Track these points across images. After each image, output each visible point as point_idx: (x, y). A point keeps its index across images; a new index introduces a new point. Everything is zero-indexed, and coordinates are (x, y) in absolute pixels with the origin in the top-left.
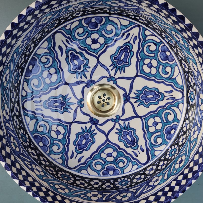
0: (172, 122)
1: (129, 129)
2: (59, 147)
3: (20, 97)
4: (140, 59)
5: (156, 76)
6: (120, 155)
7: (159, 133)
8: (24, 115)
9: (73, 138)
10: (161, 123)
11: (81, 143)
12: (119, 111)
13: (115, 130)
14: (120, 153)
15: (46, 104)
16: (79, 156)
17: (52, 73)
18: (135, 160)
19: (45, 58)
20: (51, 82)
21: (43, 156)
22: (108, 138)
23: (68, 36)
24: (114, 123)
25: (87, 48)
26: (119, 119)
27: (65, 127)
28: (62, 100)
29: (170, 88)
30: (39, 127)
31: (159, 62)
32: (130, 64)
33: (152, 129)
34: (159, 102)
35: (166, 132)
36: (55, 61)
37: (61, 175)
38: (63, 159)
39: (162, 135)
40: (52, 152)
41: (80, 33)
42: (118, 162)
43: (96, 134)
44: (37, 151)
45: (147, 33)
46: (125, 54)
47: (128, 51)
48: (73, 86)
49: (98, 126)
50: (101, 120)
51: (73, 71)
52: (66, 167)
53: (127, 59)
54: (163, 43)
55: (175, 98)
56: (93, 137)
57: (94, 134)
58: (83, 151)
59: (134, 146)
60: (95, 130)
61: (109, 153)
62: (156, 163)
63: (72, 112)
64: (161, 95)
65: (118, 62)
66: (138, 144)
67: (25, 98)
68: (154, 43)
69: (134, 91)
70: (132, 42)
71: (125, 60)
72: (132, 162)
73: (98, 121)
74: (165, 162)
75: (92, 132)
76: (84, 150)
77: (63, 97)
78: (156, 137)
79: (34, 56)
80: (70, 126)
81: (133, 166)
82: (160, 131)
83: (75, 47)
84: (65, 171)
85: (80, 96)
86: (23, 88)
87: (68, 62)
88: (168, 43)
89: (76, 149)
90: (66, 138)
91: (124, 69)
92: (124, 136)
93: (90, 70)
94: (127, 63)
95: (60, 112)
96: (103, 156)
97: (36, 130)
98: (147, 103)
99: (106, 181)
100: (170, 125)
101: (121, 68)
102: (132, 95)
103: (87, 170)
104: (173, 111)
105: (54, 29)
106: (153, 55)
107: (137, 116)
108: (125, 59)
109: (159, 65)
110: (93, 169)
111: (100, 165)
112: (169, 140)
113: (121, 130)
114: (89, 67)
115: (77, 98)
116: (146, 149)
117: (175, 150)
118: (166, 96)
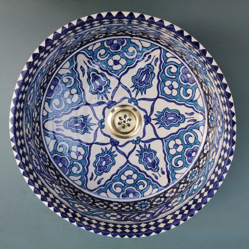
0: (193, 144)
1: (150, 151)
2: (79, 169)
3: (41, 117)
4: (161, 80)
5: (177, 98)
6: (140, 177)
7: (180, 156)
8: (44, 135)
9: (93, 159)
10: (182, 145)
11: (101, 165)
12: (140, 132)
13: (135, 152)
14: (141, 175)
15: (67, 125)
16: (99, 178)
17: (73, 94)
18: (155, 183)
19: (67, 78)
20: (73, 102)
21: (63, 177)
22: (129, 159)
23: (89, 57)
24: (135, 144)
25: (108, 69)
26: (140, 141)
27: (85, 148)
28: (83, 121)
29: (191, 110)
30: (59, 148)
31: (180, 84)
32: (151, 85)
33: (173, 152)
34: (180, 124)
35: (187, 154)
36: (77, 81)
37: (80, 196)
38: (82, 180)
39: (183, 157)
40: (72, 173)
41: (101, 54)
42: (138, 185)
43: (116, 155)
44: (57, 172)
45: (168, 55)
46: (146, 75)
47: (150, 73)
48: (94, 107)
49: (118, 147)
50: (122, 142)
51: (94, 91)
52: (85, 189)
53: (148, 81)
54: (184, 65)
55: (196, 120)
56: (113, 158)
57: (114, 156)
58: (103, 173)
59: (155, 169)
60: (115, 151)
61: (129, 175)
62: (176, 186)
63: (93, 132)
64: (182, 116)
65: (140, 84)
66: (158, 167)
67: (45, 118)
68: (175, 65)
69: (155, 112)
70: (153, 64)
71: (146, 82)
72: (152, 185)
73: (118, 142)
74: (186, 185)
75: (112, 153)
76: (104, 171)
77: (84, 118)
78: (177, 159)
79: (56, 77)
80: (90, 147)
81: (153, 189)
82: (181, 153)
83: (97, 68)
84: (84, 193)
85: (100, 117)
86: (44, 108)
87: (89, 83)
88: (188, 65)
89: (95, 171)
90: (86, 159)
91: (145, 90)
92: (145, 158)
93: (111, 91)
94: (148, 84)
95: (81, 133)
96: (123, 178)
97: (55, 151)
98: (167, 124)
99: (125, 204)
100: (191, 147)
101: (142, 90)
102: (153, 117)
103: (106, 193)
104: (194, 133)
105: (76, 50)
106: (174, 77)
107: (158, 138)
108: (146, 80)
109: (180, 86)
110: (112, 191)
111: (120, 187)
112: (190, 163)
113: (142, 152)
114: (111, 88)
115: (98, 119)
116: (167, 171)
117: (195, 172)
118: (187, 118)
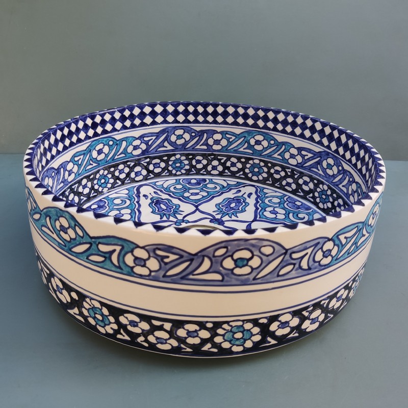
1: (162, 214)
2: (270, 201)
11: (237, 204)
13: (184, 213)
14: (178, 195)
16: (239, 195)
18: (159, 189)
21: (292, 192)
22: (195, 208)
24: (185, 219)
26: (176, 222)
27: (264, 217)
33: (126, 211)
35: (104, 208)
37: (263, 171)
38: (263, 193)
39: (112, 206)
40: (279, 198)
42: (183, 188)
43: (214, 212)
49: (211, 218)
52: (258, 186)
56: (219, 209)
58: (234, 198)
59: (157, 200)
60: (216, 215)
61: (195, 195)
62: (129, 181)
66: (151, 200)
72: (163, 188)
73: (210, 222)
74: (117, 173)
76: (232, 199)
78: (121, 205)
80: (255, 218)
82: (113, 209)
89: (245, 199)
90: (260, 208)
96: (204, 194)
97: (310, 214)
99: (201, 172)
103: (228, 184)
110: (219, 185)
111: (209, 188)
113: (175, 214)
116: (139, 196)
117: (99, 183)
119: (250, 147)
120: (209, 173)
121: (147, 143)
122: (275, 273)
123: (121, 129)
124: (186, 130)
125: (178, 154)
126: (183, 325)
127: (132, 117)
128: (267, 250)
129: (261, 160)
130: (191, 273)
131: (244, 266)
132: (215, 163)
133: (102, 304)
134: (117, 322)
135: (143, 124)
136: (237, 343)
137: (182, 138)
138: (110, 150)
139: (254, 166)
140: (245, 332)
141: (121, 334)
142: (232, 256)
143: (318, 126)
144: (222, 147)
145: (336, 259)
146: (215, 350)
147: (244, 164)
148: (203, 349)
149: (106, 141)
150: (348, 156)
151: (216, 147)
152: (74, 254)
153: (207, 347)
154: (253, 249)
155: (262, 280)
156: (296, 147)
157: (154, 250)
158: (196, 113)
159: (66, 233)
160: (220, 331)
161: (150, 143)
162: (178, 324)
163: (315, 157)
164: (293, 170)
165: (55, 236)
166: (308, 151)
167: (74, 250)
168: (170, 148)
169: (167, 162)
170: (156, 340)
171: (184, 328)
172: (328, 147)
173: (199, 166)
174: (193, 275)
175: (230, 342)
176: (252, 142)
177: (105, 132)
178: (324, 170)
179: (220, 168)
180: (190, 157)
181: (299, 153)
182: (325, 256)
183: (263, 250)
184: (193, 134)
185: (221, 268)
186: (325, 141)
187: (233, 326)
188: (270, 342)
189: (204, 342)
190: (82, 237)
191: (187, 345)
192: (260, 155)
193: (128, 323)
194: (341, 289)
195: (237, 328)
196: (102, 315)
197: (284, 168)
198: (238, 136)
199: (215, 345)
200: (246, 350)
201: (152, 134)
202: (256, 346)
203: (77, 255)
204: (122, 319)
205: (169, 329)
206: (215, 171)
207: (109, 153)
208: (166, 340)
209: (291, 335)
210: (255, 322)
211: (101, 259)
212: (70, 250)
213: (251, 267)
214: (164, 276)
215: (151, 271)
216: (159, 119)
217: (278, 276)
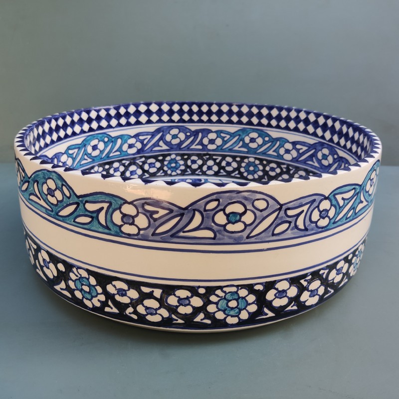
37: (259, 170)
99: (197, 172)
119: (245, 145)
120: (204, 173)
121: (142, 142)
122: (270, 231)
123: (116, 127)
124: (182, 129)
125: (173, 154)
126: (174, 291)
127: (127, 115)
128: (261, 205)
129: (256, 158)
130: (182, 230)
131: (236, 222)
132: (211, 163)
133: (90, 273)
134: (105, 292)
135: (138, 123)
136: (232, 313)
137: (177, 137)
138: (106, 147)
139: (249, 164)
140: (240, 300)
141: (109, 306)
142: (224, 210)
143: (312, 118)
144: (218, 146)
145: (334, 223)
146: (208, 322)
147: (239, 163)
148: (195, 320)
149: (101, 137)
150: (342, 142)
151: (211, 147)
152: (61, 219)
153: (200, 318)
154: (246, 202)
155: (256, 239)
156: (290, 141)
157: (143, 206)
158: (190, 113)
159: (53, 196)
160: (213, 298)
161: (145, 142)
162: (169, 290)
163: (310, 149)
164: (288, 165)
165: (42, 203)
166: (303, 144)
167: (61, 213)
168: (165, 147)
169: (162, 162)
170: (146, 310)
171: (175, 295)
172: (323, 137)
173: (195, 166)
174: (184, 232)
175: (224, 311)
176: (247, 140)
177: (100, 128)
178: (319, 161)
179: (216, 168)
180: (186, 157)
181: (294, 148)
182: (322, 217)
183: (257, 203)
184: (188, 134)
185: (213, 224)
186: (319, 132)
187: (227, 292)
188: (267, 314)
189: (197, 311)
190: (69, 198)
191: (178, 315)
192: (255, 153)
193: (115, 292)
194: (341, 260)
195: (231, 295)
196: (89, 285)
197: (279, 165)
198: (232, 135)
199: (208, 315)
200: (242, 323)
201: (147, 133)
202: (253, 318)
203: (64, 218)
204: (110, 289)
205: (158, 296)
206: (211, 171)
207: (104, 150)
208: (156, 310)
209: (289, 308)
210: (250, 288)
211: (88, 220)
212: (57, 214)
213: (244, 223)
214: (154, 234)
215: (139, 230)
216: (154, 118)
217: (273, 235)
